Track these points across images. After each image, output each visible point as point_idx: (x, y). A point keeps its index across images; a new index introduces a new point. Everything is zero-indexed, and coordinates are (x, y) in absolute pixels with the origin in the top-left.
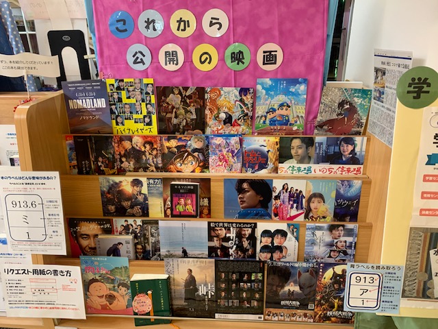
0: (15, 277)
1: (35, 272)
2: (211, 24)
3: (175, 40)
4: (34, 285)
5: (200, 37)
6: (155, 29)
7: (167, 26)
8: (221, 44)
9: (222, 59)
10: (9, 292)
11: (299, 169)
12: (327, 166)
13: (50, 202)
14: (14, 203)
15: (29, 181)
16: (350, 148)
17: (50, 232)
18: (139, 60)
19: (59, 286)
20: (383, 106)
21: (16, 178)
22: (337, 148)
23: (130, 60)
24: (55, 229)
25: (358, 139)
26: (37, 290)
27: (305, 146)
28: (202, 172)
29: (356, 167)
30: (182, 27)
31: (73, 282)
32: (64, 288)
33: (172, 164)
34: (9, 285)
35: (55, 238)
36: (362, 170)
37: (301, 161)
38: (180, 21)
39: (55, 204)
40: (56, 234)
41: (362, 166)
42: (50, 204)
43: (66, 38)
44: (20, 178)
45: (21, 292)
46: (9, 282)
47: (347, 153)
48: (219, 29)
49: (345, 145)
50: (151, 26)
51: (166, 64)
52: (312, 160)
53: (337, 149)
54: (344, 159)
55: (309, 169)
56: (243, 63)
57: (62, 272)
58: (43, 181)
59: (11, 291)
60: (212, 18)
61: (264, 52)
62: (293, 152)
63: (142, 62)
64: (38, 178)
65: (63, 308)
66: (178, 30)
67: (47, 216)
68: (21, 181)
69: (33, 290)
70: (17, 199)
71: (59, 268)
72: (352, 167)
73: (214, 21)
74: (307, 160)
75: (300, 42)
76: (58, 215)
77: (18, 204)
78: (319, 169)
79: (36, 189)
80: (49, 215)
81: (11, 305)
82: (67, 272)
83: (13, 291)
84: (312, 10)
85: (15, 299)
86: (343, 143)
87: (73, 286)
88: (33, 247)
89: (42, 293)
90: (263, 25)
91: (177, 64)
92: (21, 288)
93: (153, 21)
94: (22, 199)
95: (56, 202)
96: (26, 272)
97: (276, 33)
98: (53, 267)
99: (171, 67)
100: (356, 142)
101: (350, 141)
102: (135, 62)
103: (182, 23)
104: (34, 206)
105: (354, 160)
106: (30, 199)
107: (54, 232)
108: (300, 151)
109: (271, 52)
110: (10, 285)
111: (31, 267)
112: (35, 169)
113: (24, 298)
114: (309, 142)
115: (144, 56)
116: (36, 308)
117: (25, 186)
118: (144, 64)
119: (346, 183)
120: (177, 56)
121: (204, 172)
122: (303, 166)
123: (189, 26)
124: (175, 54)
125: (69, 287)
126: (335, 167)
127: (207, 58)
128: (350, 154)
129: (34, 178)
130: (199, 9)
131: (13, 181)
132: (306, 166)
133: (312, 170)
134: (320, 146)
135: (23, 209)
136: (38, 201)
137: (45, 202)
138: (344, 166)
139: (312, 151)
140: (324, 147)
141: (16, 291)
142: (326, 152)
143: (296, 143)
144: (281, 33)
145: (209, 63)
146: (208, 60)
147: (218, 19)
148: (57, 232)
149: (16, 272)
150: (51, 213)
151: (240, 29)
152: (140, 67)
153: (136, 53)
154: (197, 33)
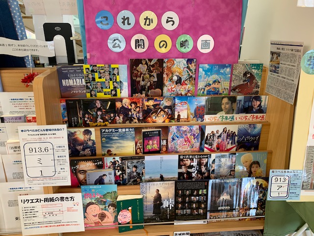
0: (30, 205)
1: (46, 200)
2: (167, 22)
3: (143, 31)
4: (45, 210)
5: (159, 30)
6: (129, 24)
7: (137, 22)
8: (174, 35)
9: (174, 45)
10: (25, 216)
11: (226, 118)
12: (244, 115)
13: (59, 147)
14: (31, 149)
15: (43, 132)
16: (258, 103)
17: (58, 169)
18: (117, 45)
19: (65, 208)
20: (278, 76)
21: (33, 131)
22: (250, 103)
23: (110, 45)
24: (62, 167)
25: (263, 98)
26: (47, 213)
27: (230, 102)
28: (170, 122)
29: (261, 115)
30: (148, 23)
31: (76, 205)
32: (69, 210)
33: (150, 117)
34: (24, 212)
35: (62, 174)
36: (265, 117)
37: (227, 113)
38: (146, 19)
39: (63, 148)
40: (63, 170)
41: (265, 114)
42: (59, 148)
43: (58, 29)
44: (36, 131)
45: (34, 216)
46: (25, 209)
47: (256, 106)
48: (172, 25)
49: (255, 101)
50: (126, 22)
51: (136, 48)
52: (235, 112)
53: (250, 105)
54: (254, 110)
55: (233, 118)
56: (188, 48)
57: (67, 198)
58: (54, 132)
59: (26, 216)
60: (168, 18)
61: (202, 41)
62: (223, 107)
63: (119, 46)
64: (50, 130)
65: (67, 225)
66: (145, 25)
67: (56, 158)
68: (37, 133)
69: (44, 214)
70: (33, 146)
71: (65, 195)
72: (259, 115)
73: (169, 20)
74: (231, 111)
75: (225, 34)
76: (65, 156)
77: (34, 150)
78: (238, 117)
79: (49, 138)
80: (58, 157)
81: (26, 227)
82: (71, 198)
83: (28, 216)
84: (232, 14)
85: (30, 222)
86: (254, 100)
87: (75, 208)
88: (45, 181)
89: (51, 215)
90: (202, 23)
91: (143, 48)
92: (34, 213)
93: (128, 18)
94: (37, 146)
95: (64, 147)
96: (39, 201)
97: (209, 28)
98: (60, 195)
99: (140, 50)
100: (262, 99)
101: (258, 98)
102: (114, 47)
103: (148, 20)
104: (47, 151)
105: (260, 110)
106: (43, 146)
107: (62, 169)
108: (227, 106)
109: (206, 41)
110: (26, 211)
111: (43, 197)
112: (48, 124)
113: (36, 220)
114: (233, 100)
115: (120, 42)
116: (46, 227)
117: (40, 136)
118: (120, 48)
119: (252, 126)
120: (143, 43)
121: (171, 122)
122: (229, 116)
123: (152, 22)
124: (142, 41)
125: (72, 209)
126: (249, 115)
127: (164, 44)
128: (258, 107)
129: (47, 130)
130: (160, 11)
131: (31, 133)
132: (231, 115)
133: (235, 118)
134: (239, 102)
135: (38, 153)
136: (50, 146)
137: (55, 148)
138: (254, 114)
139: (235, 106)
140: (242, 103)
141: (31, 216)
142: (244, 106)
143: (225, 100)
144: (213, 28)
145: (165, 48)
146: (165, 46)
147: (172, 18)
148: (64, 169)
149: (31, 201)
150: (60, 155)
151: (187, 26)
152: (117, 50)
153: (115, 40)
154: (158, 27)
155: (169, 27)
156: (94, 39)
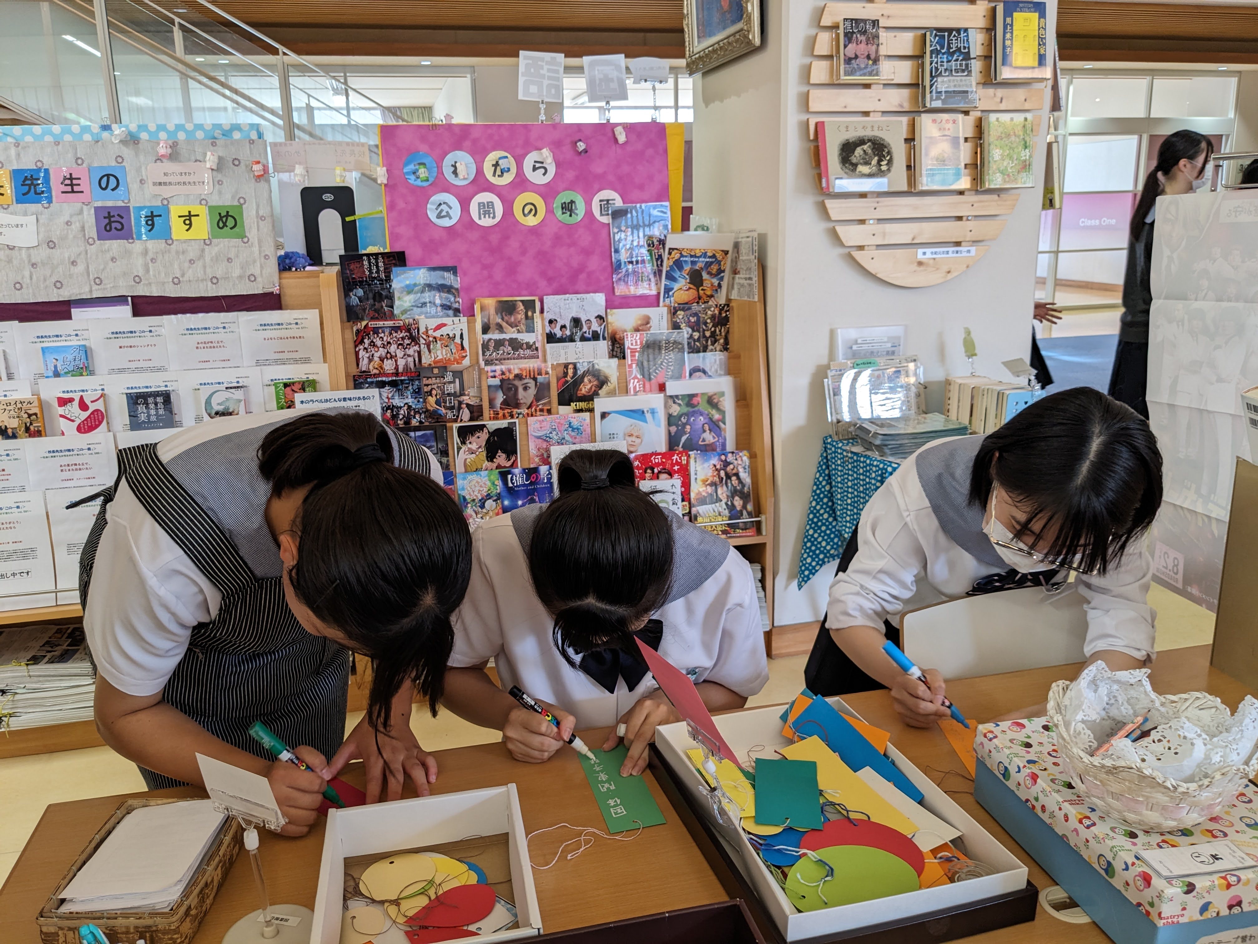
2: (535, 169)
3: (490, 188)
5: (521, 184)
7: (480, 171)
8: (548, 192)
9: (550, 211)
18: (444, 213)
21: (321, 401)
23: (432, 216)
30: (498, 172)
38: (496, 165)
44: (326, 401)
48: (544, 174)
51: (480, 218)
56: (577, 215)
58: (357, 403)
60: (535, 162)
61: (601, 201)
63: (448, 215)
64: (350, 399)
66: (494, 175)
73: (538, 165)
84: (650, 152)
90: (597, 169)
91: (494, 217)
97: (611, 178)
99: (487, 222)
102: (439, 216)
103: (499, 168)
109: (608, 201)
115: (450, 208)
118: (450, 218)
120: (493, 208)
124: (491, 204)
127: (531, 210)
129: (345, 399)
130: (519, 151)
144: (619, 178)
145: (535, 215)
146: (533, 212)
147: (542, 162)
151: (570, 175)
152: (446, 223)
153: (440, 204)
154: (518, 180)
155: (537, 178)
156: (401, 204)
